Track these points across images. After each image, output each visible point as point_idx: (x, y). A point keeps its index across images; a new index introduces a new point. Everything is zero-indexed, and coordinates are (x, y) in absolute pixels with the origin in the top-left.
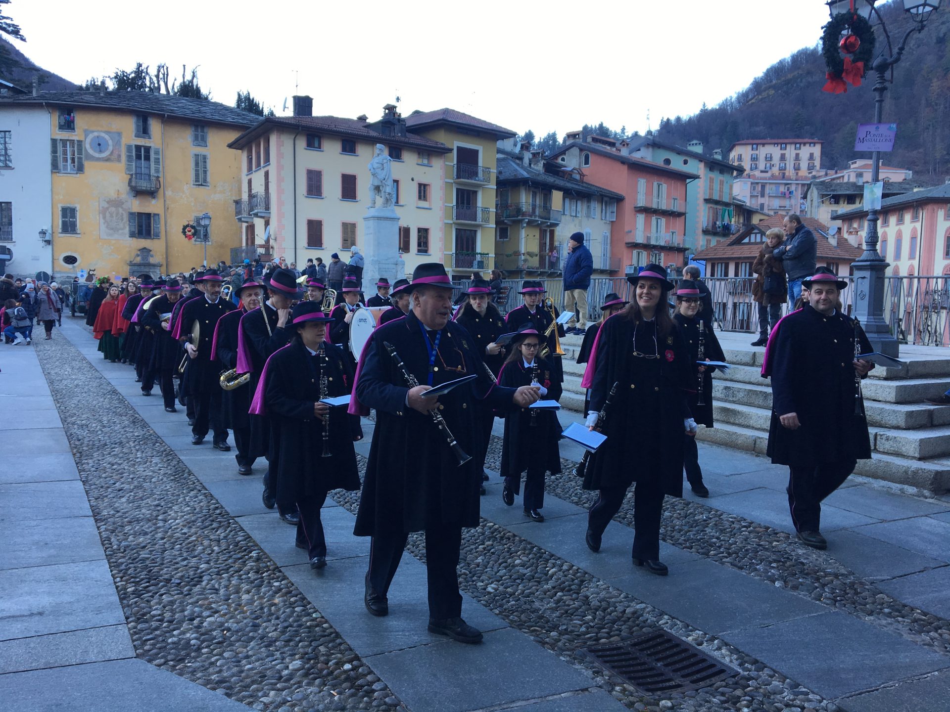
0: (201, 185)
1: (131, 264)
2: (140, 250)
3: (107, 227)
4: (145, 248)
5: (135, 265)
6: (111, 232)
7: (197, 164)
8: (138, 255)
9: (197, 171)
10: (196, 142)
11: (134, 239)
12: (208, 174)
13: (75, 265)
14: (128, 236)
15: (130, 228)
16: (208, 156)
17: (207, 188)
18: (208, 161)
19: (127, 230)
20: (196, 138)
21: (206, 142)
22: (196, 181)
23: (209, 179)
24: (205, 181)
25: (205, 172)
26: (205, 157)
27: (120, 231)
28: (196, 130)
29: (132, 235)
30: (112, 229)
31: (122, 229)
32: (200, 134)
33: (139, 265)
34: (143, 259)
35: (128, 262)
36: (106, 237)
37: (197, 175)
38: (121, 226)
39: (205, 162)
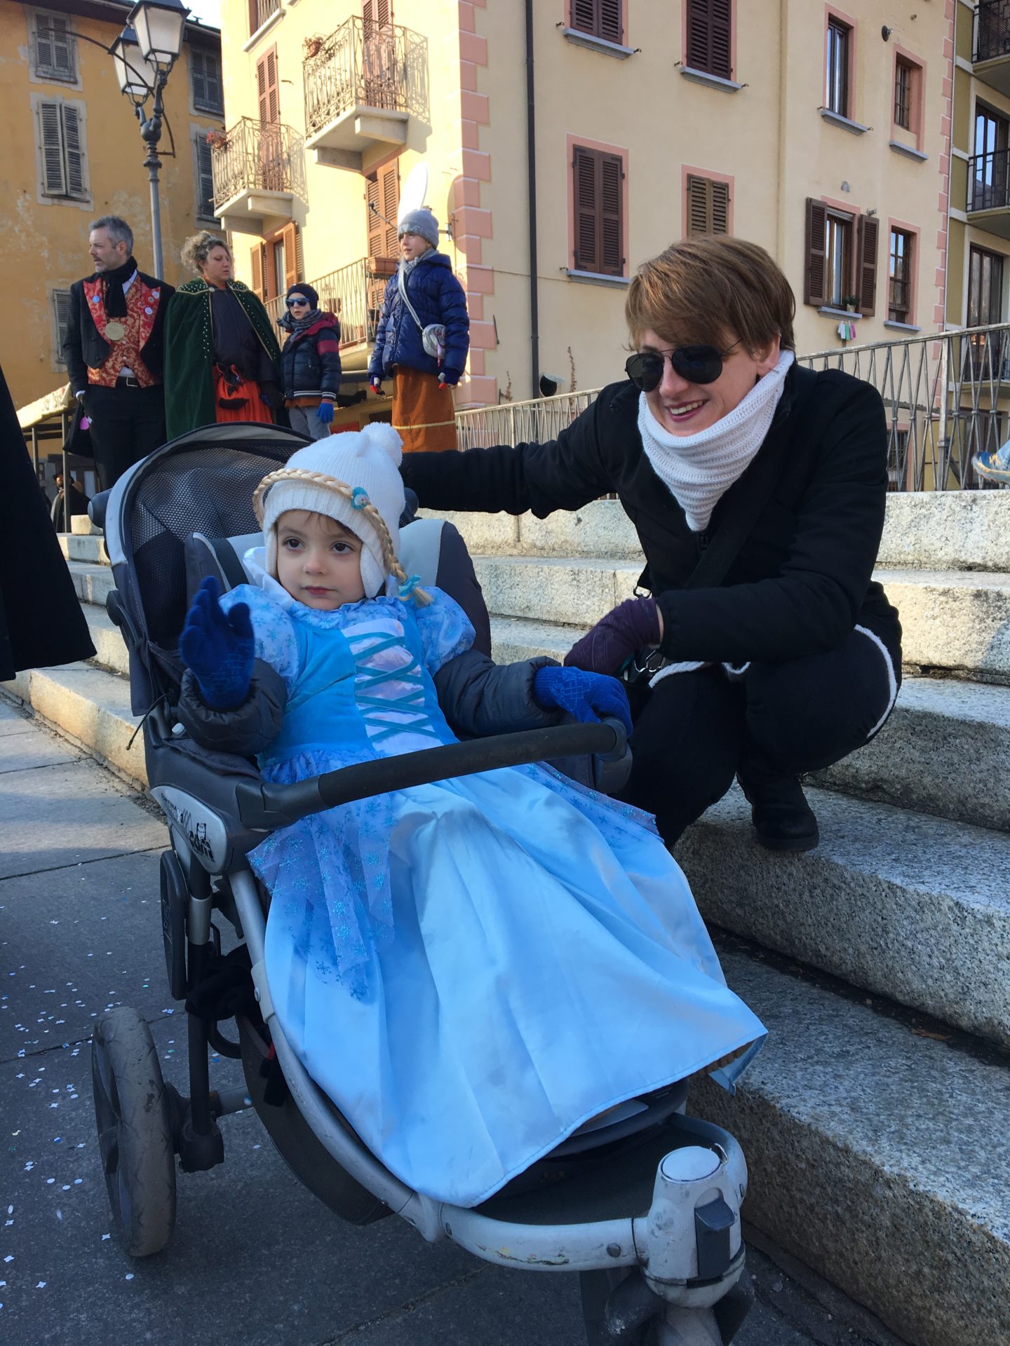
0: (66, 197)
7: (50, 133)
9: (51, 154)
10: (44, 68)
12: (85, 163)
16: (83, 113)
17: (83, 206)
18: (82, 127)
20: (43, 56)
21: (72, 69)
22: (51, 186)
23: (86, 183)
24: (77, 185)
25: (75, 159)
26: (72, 115)
28: (42, 33)
32: (53, 43)
37: (52, 169)
39: (73, 129)
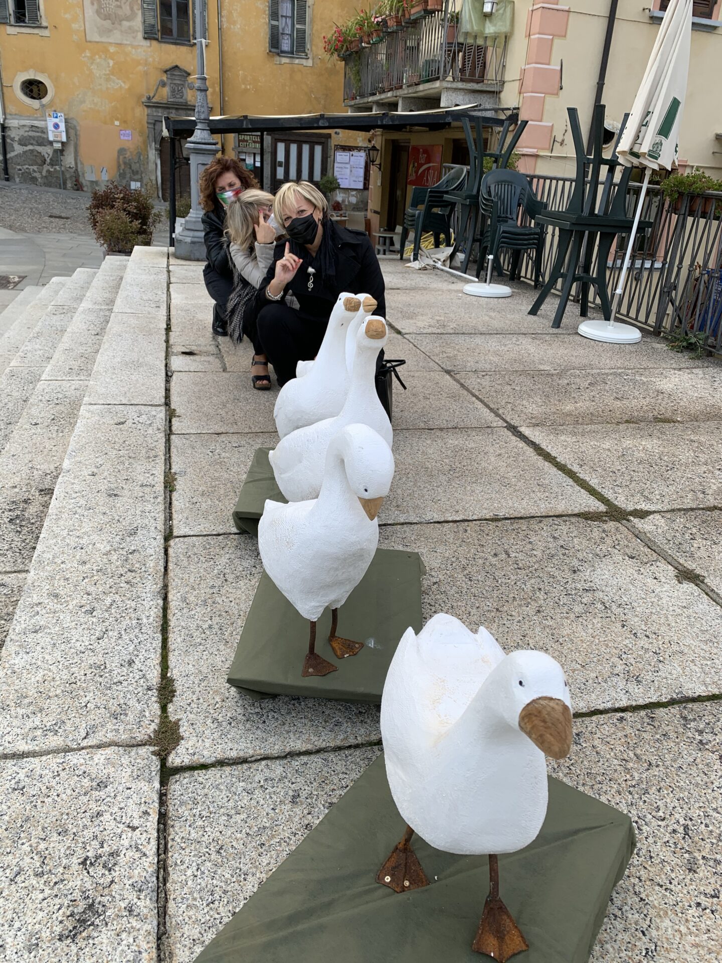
1: (150, 104)
2: (166, 72)
3: (98, 12)
4: (176, 67)
5: (157, 106)
6: (107, 23)
8: (163, 84)
11: (154, 43)
13: (45, 101)
14: (140, 35)
15: (143, 14)
19: (138, 23)
27: (126, 24)
29: (149, 35)
30: (107, 17)
31: (128, 19)
33: (166, 107)
34: (173, 91)
35: (144, 99)
36: (97, 38)
38: (126, 10)
